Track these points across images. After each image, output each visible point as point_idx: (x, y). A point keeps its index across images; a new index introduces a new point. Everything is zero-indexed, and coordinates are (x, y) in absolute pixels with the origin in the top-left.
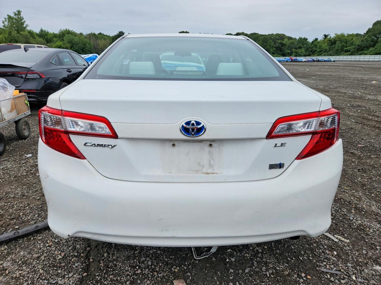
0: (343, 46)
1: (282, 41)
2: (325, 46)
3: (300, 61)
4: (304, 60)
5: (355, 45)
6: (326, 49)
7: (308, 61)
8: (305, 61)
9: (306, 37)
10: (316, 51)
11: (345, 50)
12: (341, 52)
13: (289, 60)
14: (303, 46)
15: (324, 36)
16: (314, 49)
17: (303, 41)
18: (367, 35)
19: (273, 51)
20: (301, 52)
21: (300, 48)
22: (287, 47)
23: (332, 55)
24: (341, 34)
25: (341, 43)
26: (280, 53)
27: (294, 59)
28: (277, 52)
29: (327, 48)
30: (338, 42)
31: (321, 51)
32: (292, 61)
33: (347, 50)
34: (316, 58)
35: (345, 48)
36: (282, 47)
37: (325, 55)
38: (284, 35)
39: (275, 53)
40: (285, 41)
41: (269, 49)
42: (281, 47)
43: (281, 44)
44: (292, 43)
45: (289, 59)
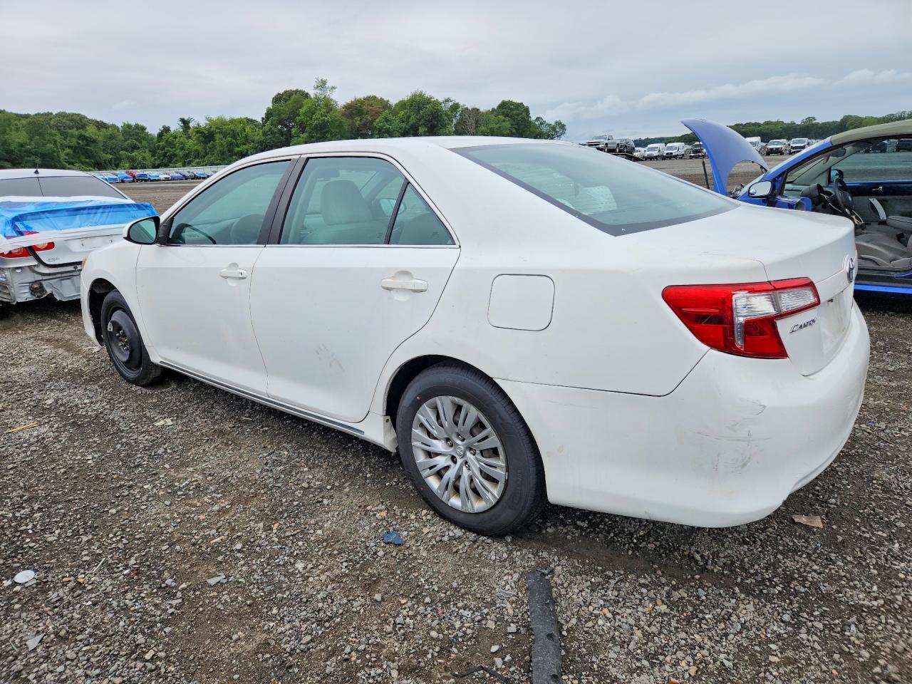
0: (231, 144)
1: (82, 132)
2: (192, 144)
3: (155, 180)
4: (163, 177)
5: (253, 142)
6: (196, 150)
7: (173, 179)
8: (167, 179)
9: (141, 123)
10: (175, 155)
11: (238, 151)
12: (231, 156)
13: (127, 177)
14: (141, 143)
15: (180, 123)
16: (169, 151)
17: (136, 132)
18: (269, 122)
19: (67, 158)
20: (144, 158)
21: (134, 148)
22: (100, 145)
23: (216, 163)
24: (218, 119)
25: (225, 137)
26: (88, 160)
27: (140, 176)
28: (79, 157)
29: (199, 148)
30: (218, 136)
31: (187, 156)
32: (135, 179)
33: (241, 152)
34: (189, 172)
35: (237, 149)
36: (88, 145)
37: (198, 164)
38: (82, 118)
39: (74, 161)
40: (91, 131)
41: (54, 151)
42: (86, 147)
43: (82, 137)
44: (112, 137)
45: (126, 175)
